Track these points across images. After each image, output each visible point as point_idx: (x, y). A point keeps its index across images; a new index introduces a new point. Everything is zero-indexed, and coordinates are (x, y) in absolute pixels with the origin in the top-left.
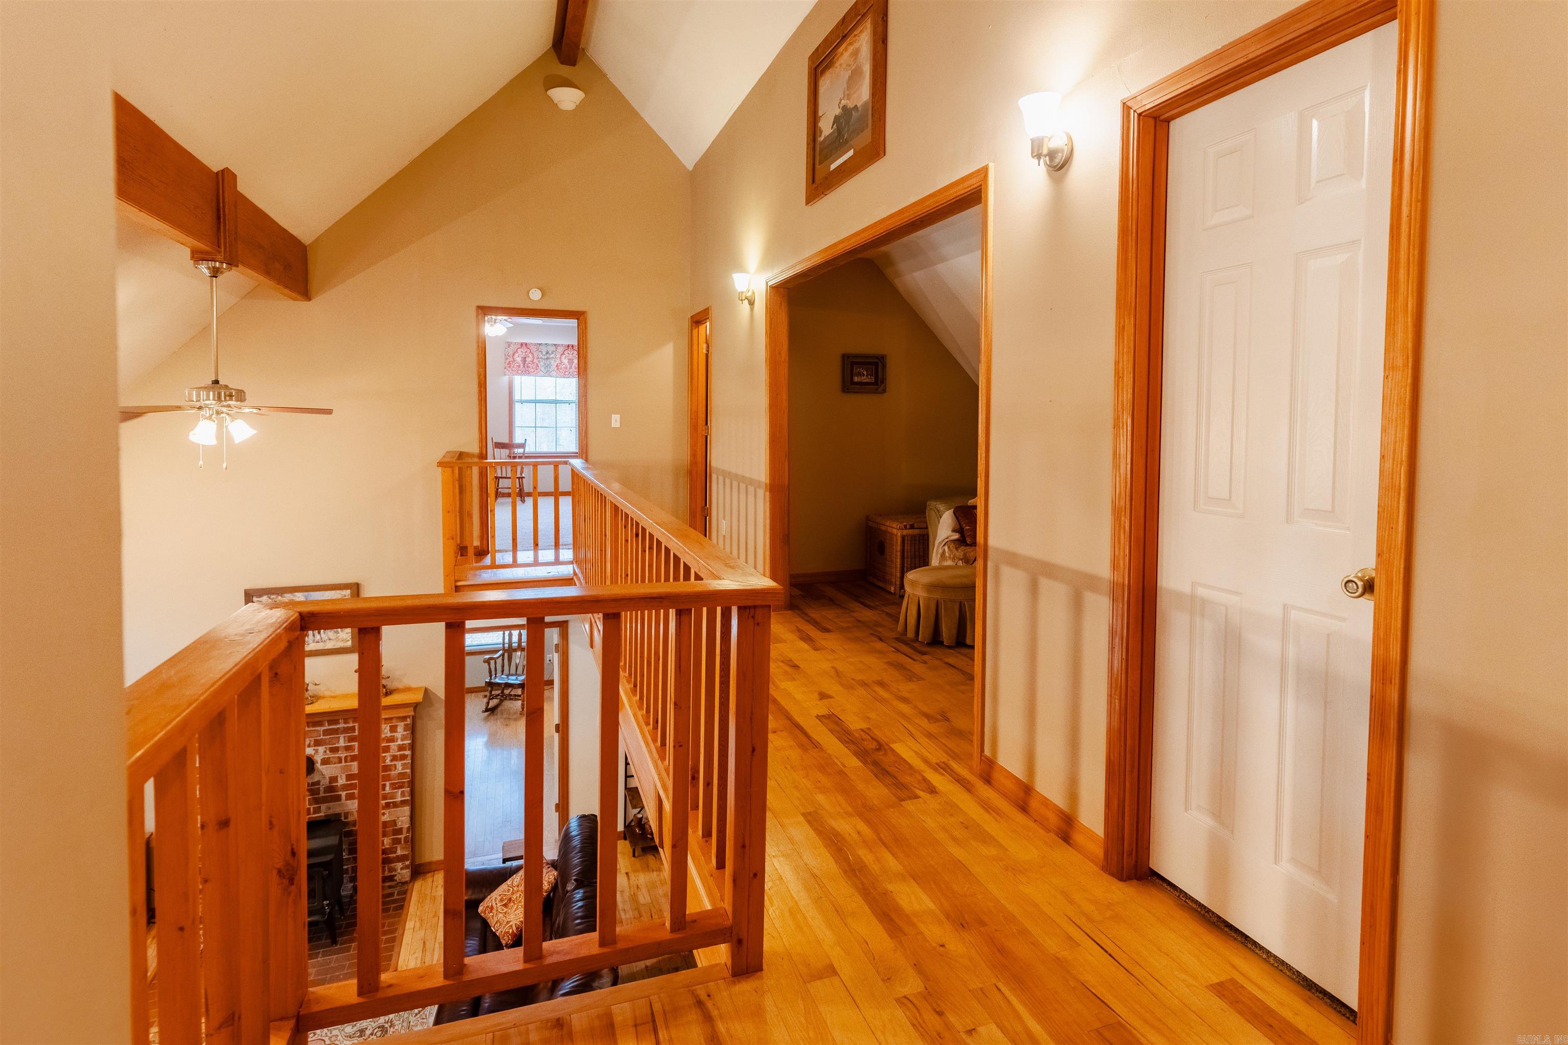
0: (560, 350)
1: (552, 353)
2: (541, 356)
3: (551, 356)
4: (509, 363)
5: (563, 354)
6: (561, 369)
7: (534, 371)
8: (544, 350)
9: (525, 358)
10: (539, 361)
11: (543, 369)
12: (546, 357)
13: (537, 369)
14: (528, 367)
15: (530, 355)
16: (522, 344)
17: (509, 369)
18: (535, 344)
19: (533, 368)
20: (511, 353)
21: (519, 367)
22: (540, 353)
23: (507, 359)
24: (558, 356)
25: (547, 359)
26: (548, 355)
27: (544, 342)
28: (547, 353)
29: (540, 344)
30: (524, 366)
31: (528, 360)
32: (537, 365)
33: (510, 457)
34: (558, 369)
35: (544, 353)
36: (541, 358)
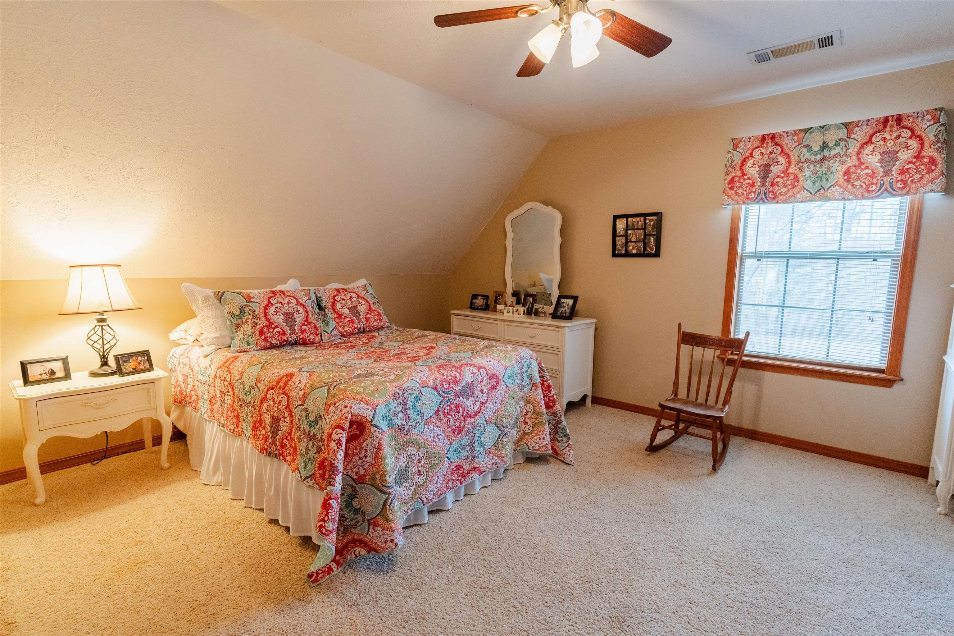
0: (860, 134)
1: (837, 144)
2: (808, 156)
3: (833, 152)
4: (732, 181)
5: (870, 141)
6: (858, 178)
7: (786, 193)
8: (815, 141)
9: (768, 166)
10: (801, 169)
11: (808, 184)
12: (819, 157)
13: (794, 187)
14: (772, 185)
15: (781, 159)
16: (763, 139)
17: (729, 192)
18: (795, 133)
19: (785, 186)
20: (738, 159)
21: (753, 185)
22: (805, 150)
23: (728, 173)
24: (853, 149)
25: (822, 160)
26: (826, 153)
27: (816, 123)
28: (824, 146)
29: (806, 131)
30: (763, 183)
31: (775, 169)
32: (796, 178)
33: (723, 360)
34: (848, 181)
35: (816, 149)
36: (807, 160)
